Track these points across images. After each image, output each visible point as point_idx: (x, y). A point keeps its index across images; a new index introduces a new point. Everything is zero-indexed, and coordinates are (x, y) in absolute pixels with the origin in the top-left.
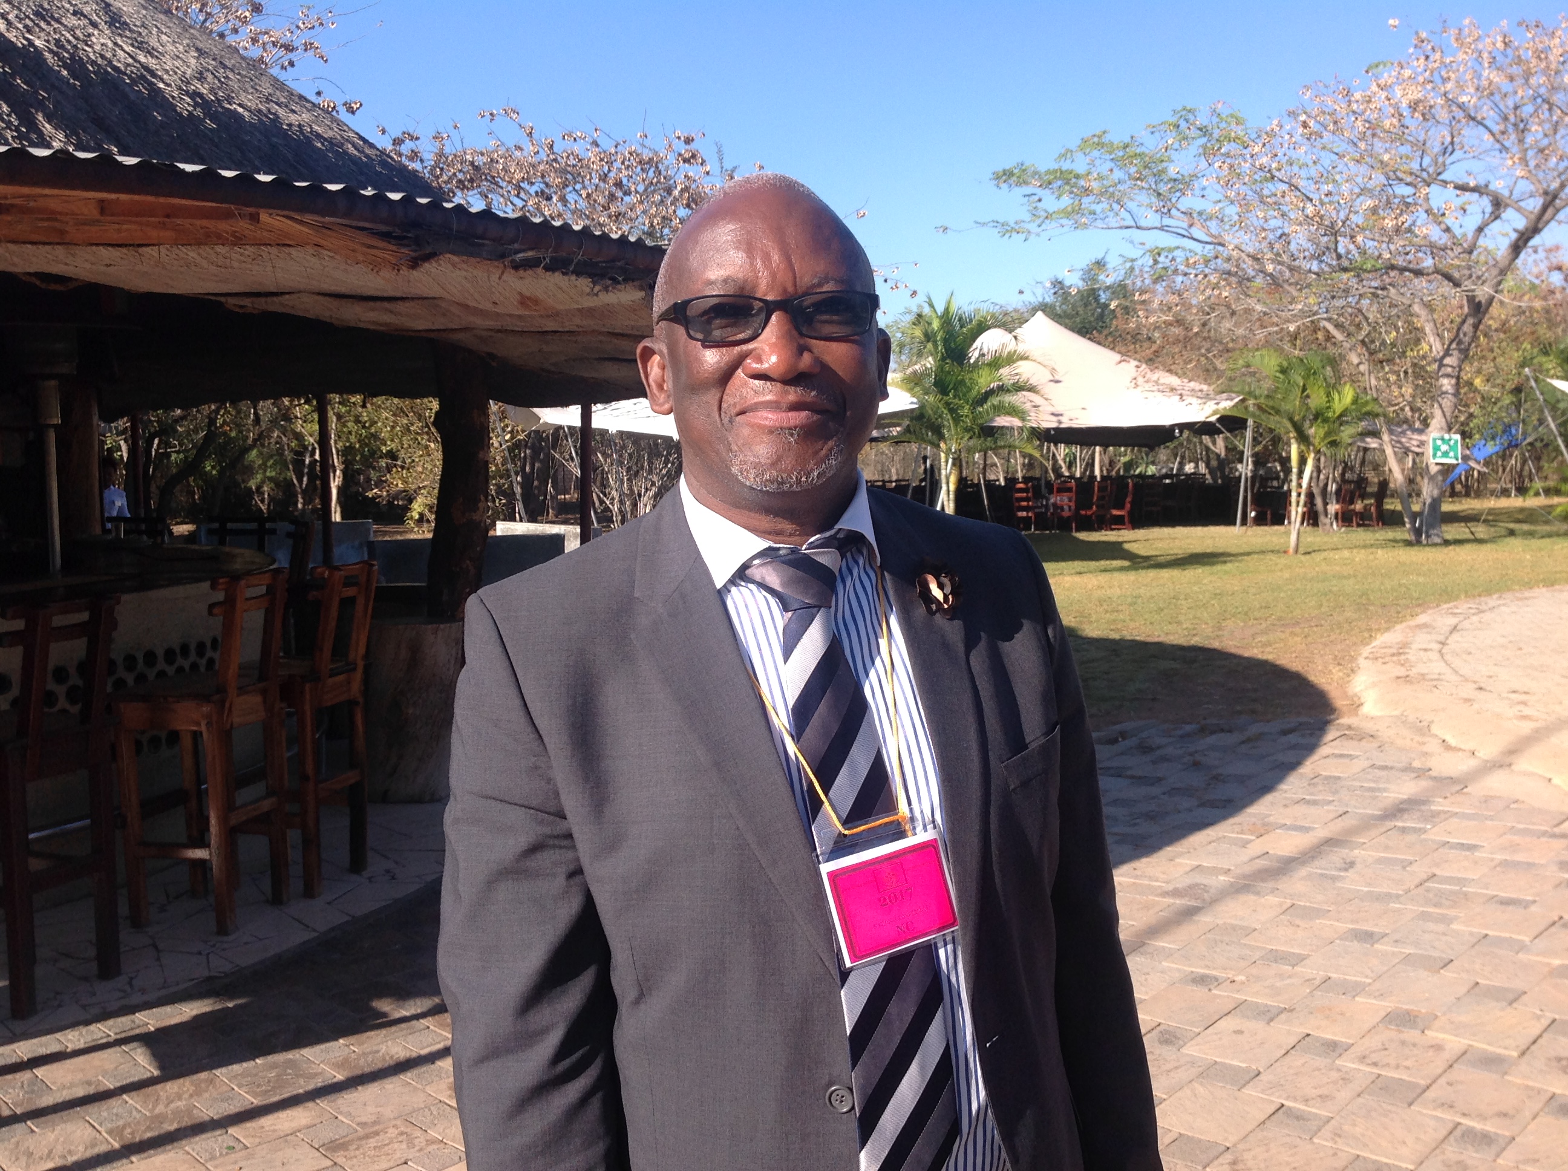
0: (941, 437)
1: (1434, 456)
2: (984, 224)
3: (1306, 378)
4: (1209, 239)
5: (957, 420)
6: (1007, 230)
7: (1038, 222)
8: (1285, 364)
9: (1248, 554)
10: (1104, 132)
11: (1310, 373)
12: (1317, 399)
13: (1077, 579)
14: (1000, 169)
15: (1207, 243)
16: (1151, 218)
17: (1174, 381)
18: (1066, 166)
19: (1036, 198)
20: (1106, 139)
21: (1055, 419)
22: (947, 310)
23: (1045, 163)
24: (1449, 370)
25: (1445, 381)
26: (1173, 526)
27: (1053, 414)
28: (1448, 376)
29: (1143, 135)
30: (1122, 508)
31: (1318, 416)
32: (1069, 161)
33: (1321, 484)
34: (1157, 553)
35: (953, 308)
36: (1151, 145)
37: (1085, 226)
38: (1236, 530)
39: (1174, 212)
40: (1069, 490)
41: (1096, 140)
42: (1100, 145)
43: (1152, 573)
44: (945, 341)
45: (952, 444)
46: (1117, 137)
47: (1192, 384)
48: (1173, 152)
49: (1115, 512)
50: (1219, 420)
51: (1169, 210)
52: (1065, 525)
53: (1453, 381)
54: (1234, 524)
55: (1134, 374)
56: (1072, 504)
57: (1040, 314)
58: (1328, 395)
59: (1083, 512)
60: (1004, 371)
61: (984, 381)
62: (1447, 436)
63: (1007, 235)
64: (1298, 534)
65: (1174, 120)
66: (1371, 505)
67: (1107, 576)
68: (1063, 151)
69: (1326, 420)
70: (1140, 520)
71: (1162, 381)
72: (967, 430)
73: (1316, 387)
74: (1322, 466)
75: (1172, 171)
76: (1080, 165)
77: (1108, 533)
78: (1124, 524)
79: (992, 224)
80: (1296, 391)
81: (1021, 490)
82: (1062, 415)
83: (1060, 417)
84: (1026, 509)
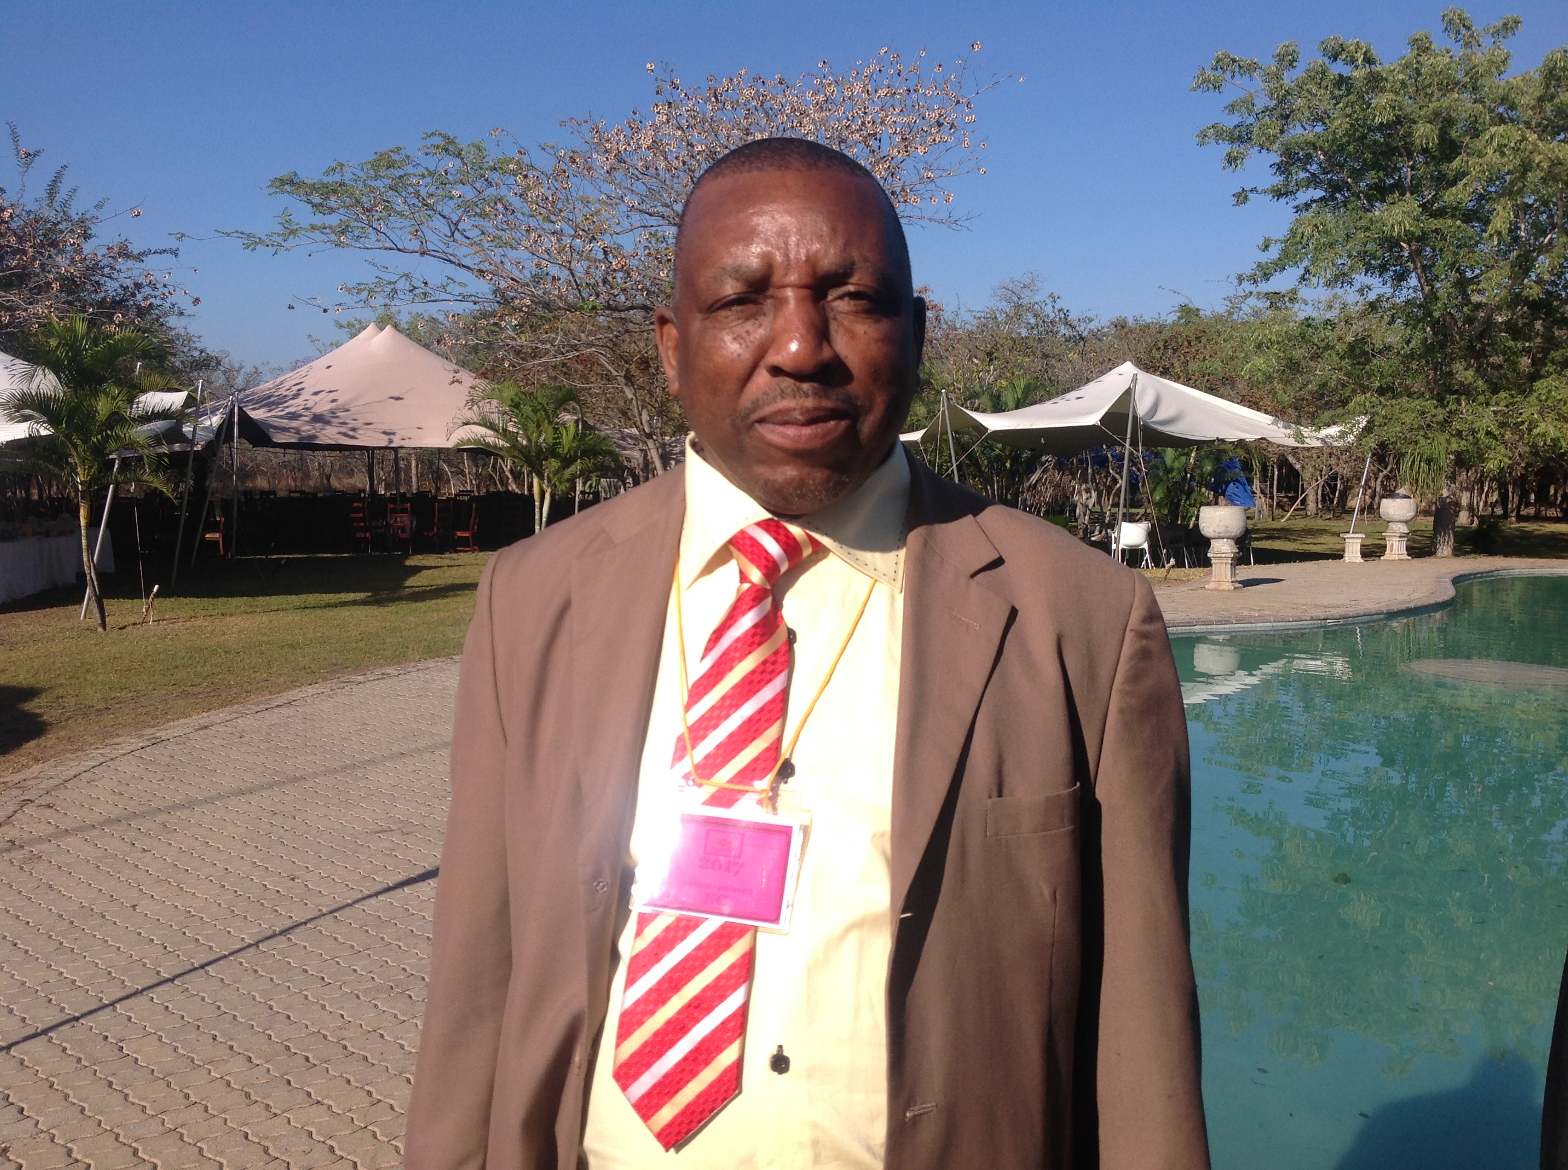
2: (226, 234)
3: (536, 413)
8: (517, 400)
11: (538, 409)
21: (386, 437)
27: (385, 433)
30: (466, 530)
31: (550, 452)
40: (405, 511)
49: (459, 534)
51: (453, 234)
56: (413, 526)
57: (372, 324)
58: (556, 431)
59: (423, 534)
63: (252, 248)
68: (333, 165)
77: (454, 555)
78: (469, 547)
79: (237, 235)
80: (532, 426)
81: (357, 510)
82: (394, 434)
83: (392, 437)
84: (365, 530)
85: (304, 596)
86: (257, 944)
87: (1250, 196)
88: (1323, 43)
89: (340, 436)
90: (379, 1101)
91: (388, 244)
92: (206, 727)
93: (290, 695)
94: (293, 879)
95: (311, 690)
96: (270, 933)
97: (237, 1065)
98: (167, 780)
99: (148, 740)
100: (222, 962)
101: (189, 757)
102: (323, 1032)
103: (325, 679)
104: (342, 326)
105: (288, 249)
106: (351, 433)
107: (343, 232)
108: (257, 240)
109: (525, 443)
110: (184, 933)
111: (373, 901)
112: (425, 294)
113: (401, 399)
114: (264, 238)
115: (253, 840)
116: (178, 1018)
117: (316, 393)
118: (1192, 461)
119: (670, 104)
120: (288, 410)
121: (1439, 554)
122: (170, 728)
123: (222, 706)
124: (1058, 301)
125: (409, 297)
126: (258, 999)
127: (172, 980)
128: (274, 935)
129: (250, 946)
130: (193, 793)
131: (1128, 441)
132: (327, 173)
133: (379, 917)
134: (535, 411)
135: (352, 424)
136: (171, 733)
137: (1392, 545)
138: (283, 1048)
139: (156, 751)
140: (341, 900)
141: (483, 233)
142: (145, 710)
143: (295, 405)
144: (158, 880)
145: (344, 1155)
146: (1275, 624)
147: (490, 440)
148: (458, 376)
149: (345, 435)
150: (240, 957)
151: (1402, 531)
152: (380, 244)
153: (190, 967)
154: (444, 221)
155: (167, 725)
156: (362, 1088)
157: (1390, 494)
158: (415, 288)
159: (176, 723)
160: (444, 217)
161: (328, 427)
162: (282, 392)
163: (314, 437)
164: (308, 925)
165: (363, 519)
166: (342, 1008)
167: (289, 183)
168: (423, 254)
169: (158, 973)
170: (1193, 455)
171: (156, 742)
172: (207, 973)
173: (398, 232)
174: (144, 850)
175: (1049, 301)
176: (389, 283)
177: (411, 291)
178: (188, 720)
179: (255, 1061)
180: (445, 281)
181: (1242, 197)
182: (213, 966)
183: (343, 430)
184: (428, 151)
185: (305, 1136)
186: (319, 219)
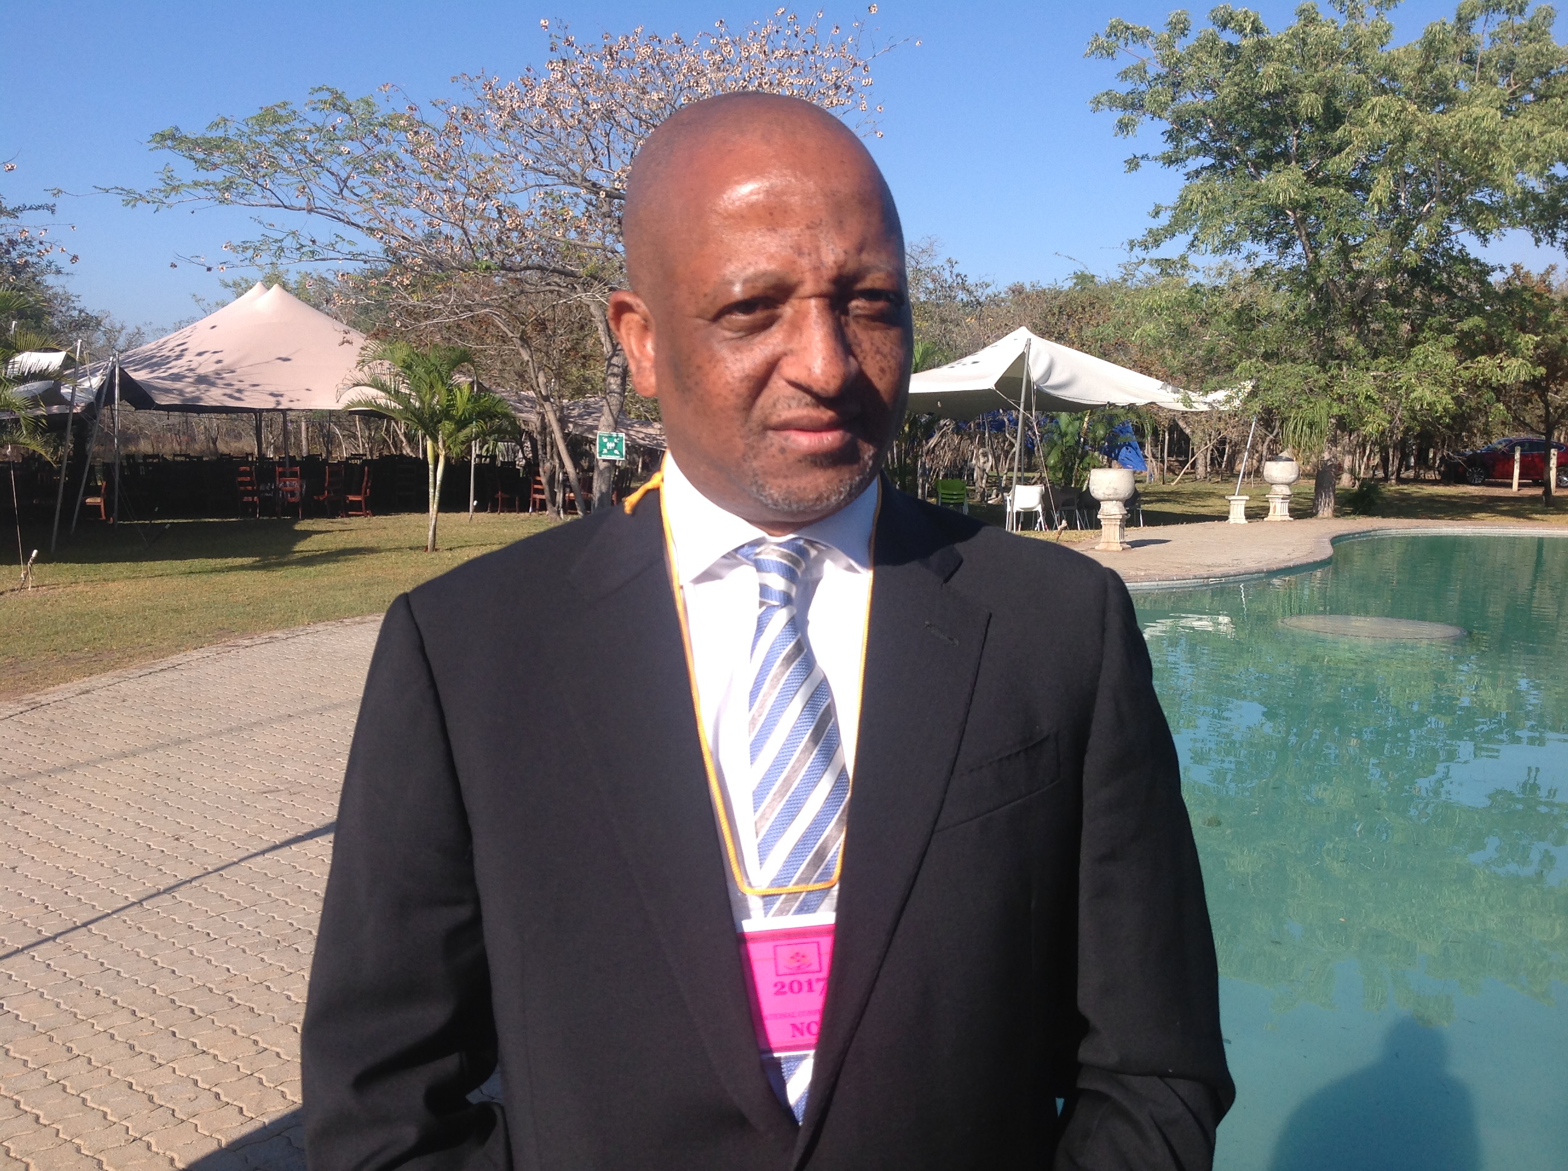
1: (601, 453)
2: (107, 191)
3: (429, 375)
6: (132, 198)
8: (407, 360)
11: (431, 370)
24: (616, 370)
25: (612, 380)
27: (272, 394)
28: (614, 375)
30: (358, 493)
49: (351, 498)
51: (341, 191)
53: (619, 381)
56: (303, 489)
57: (259, 284)
58: (451, 393)
62: (614, 434)
63: (132, 204)
64: (434, 531)
68: (217, 119)
69: (450, 418)
77: (346, 520)
79: (116, 191)
80: (425, 388)
81: (244, 474)
82: (281, 396)
83: (280, 398)
84: (252, 494)
85: (189, 562)
86: (140, 902)
87: (1142, 163)
88: (1213, 11)
89: (225, 398)
90: (266, 1049)
91: (275, 201)
92: (87, 692)
93: (174, 659)
94: (177, 839)
95: (196, 654)
96: (154, 891)
97: (121, 1019)
98: (47, 744)
99: (28, 705)
100: (105, 920)
101: (70, 721)
102: (209, 985)
103: (211, 643)
104: (227, 286)
105: (170, 206)
106: (237, 395)
107: (227, 189)
108: (137, 196)
109: (417, 404)
110: (66, 893)
111: (259, 859)
112: (313, 252)
113: (289, 360)
114: (144, 194)
115: (136, 802)
116: (60, 975)
117: (200, 354)
118: (1085, 425)
119: (564, 61)
120: (171, 371)
121: (1320, 515)
122: (51, 693)
123: (104, 670)
124: (956, 266)
125: (296, 255)
126: (142, 954)
127: (54, 938)
128: (159, 893)
129: (133, 904)
130: (74, 756)
131: (1022, 405)
132: (210, 127)
133: (266, 874)
134: (428, 373)
135: (238, 385)
136: (51, 698)
137: (1275, 507)
138: (168, 1001)
139: (36, 715)
140: (226, 859)
141: (373, 190)
142: (24, 676)
143: (177, 367)
144: (39, 842)
145: (230, 1102)
146: (1160, 583)
147: (382, 402)
148: (348, 337)
149: (231, 396)
150: (123, 916)
151: (1284, 493)
152: (266, 202)
153: (71, 925)
154: (332, 178)
155: (45, 690)
156: (248, 1038)
157: (1274, 457)
158: (303, 246)
159: (56, 687)
160: (332, 174)
161: (213, 389)
162: (165, 352)
163: (199, 399)
164: (194, 883)
165: (250, 483)
166: (228, 962)
167: (171, 138)
168: (310, 211)
169: (39, 932)
170: (1086, 419)
171: (35, 707)
172: (90, 931)
173: (284, 188)
174: (24, 813)
175: (947, 266)
176: (276, 241)
177: (298, 249)
178: (68, 685)
179: (139, 1015)
180: (333, 239)
181: (1133, 164)
182: (96, 924)
183: (228, 391)
184: (314, 106)
185: (190, 1085)
186: (202, 176)
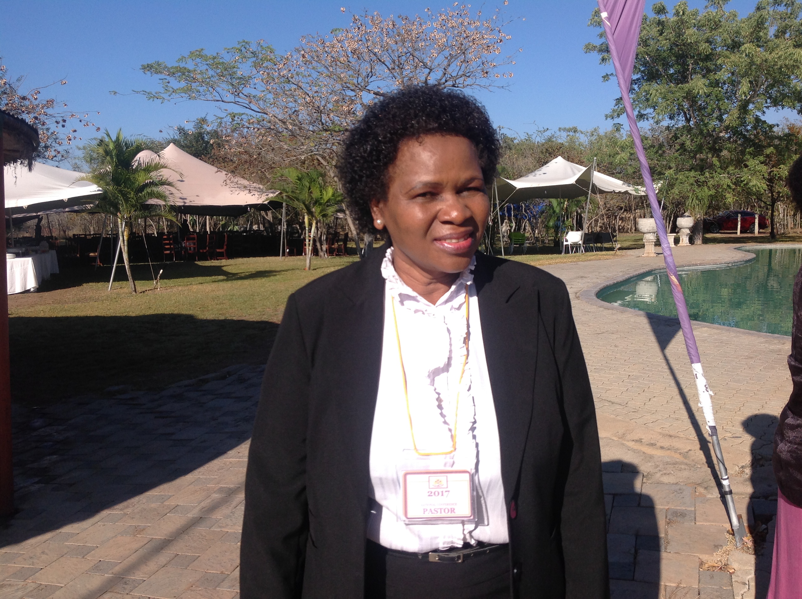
0: (118, 210)
2: (137, 92)
3: (310, 183)
4: (259, 111)
5: (127, 200)
6: (152, 96)
7: (169, 93)
8: (300, 176)
9: (287, 271)
10: (202, 50)
11: (312, 181)
12: (316, 194)
13: (200, 287)
14: (145, 64)
15: (259, 112)
16: (230, 98)
17: (245, 182)
18: (182, 65)
19: (167, 81)
20: (204, 53)
21: (182, 201)
22: (118, 138)
23: (171, 63)
26: (248, 257)
29: (223, 53)
30: (222, 248)
31: (317, 202)
32: (184, 63)
33: (319, 236)
34: (240, 272)
35: (122, 138)
36: (227, 58)
37: (195, 98)
38: (280, 259)
39: (240, 94)
40: (194, 239)
41: (198, 53)
42: (201, 56)
43: (240, 282)
44: (118, 156)
45: (124, 213)
46: (209, 52)
47: (255, 184)
48: (238, 63)
49: (218, 250)
50: (268, 203)
51: (238, 94)
52: (192, 257)
54: (279, 256)
55: (225, 179)
56: (196, 246)
57: (171, 144)
58: (321, 192)
59: (201, 251)
60: (153, 174)
61: (142, 179)
63: (152, 99)
64: (310, 260)
65: (238, 47)
66: (341, 245)
67: (216, 284)
68: (180, 57)
69: (320, 204)
70: (231, 255)
71: (239, 182)
72: (133, 206)
73: (315, 188)
74: (319, 226)
75: (239, 73)
76: (190, 65)
78: (224, 257)
79: (142, 93)
80: (306, 190)
81: (166, 239)
84: (171, 249)
87: (610, 77)
121: (696, 243)
131: (590, 190)
137: (683, 239)
151: (687, 232)
157: (682, 216)
181: (606, 77)
